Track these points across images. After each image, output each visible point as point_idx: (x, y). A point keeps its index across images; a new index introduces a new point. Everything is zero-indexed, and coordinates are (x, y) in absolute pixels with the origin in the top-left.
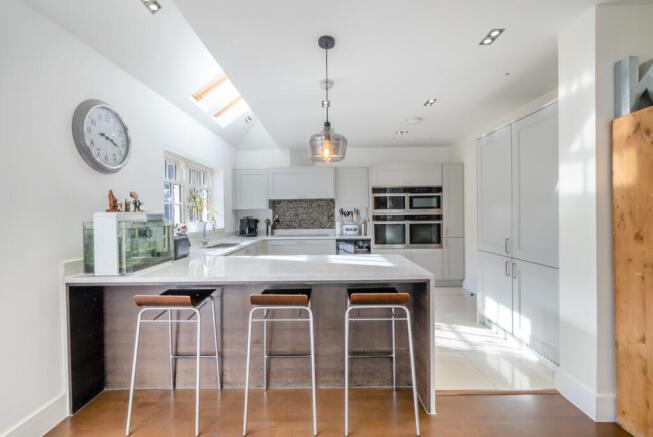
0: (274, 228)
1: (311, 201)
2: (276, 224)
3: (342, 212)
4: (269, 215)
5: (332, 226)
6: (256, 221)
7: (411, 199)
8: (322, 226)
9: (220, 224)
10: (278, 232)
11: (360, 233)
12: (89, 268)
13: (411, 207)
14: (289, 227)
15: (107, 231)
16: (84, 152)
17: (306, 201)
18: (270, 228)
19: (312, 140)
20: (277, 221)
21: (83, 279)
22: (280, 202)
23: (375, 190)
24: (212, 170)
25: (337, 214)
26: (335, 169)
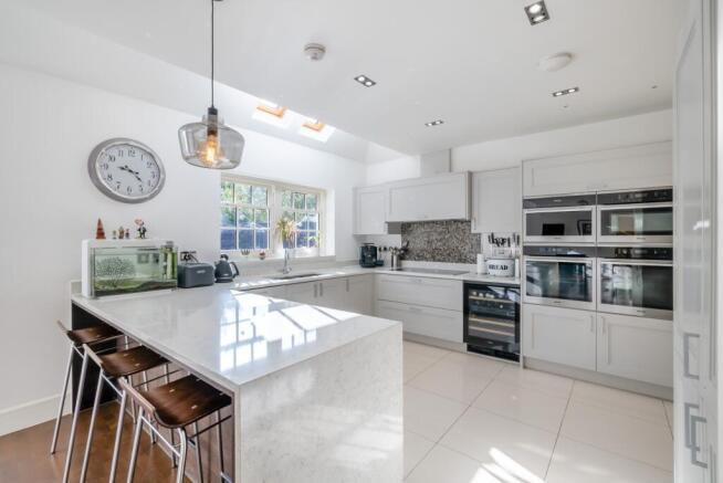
0: (401, 258)
2: (404, 254)
3: (493, 239)
4: (396, 241)
5: (473, 260)
7: (606, 217)
9: (331, 252)
10: (407, 264)
11: (513, 274)
13: (606, 231)
14: (420, 257)
17: (441, 223)
18: (395, 258)
20: (406, 250)
22: (410, 225)
23: (527, 203)
24: (325, 191)
25: (485, 240)
26: (471, 174)
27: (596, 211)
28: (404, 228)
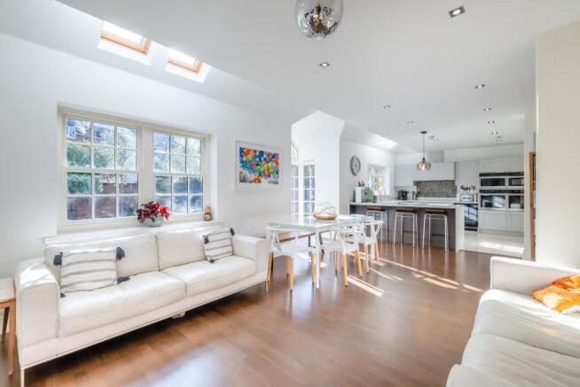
0: (417, 196)
1: (441, 181)
2: (418, 194)
3: (462, 188)
4: (415, 189)
5: (455, 196)
6: (406, 193)
7: (510, 180)
8: (448, 196)
9: (388, 193)
11: (473, 200)
12: (354, 201)
13: (510, 184)
14: (426, 196)
15: (359, 191)
16: (352, 170)
17: (438, 182)
18: (415, 196)
19: (418, 165)
20: (419, 192)
21: (353, 204)
22: (421, 182)
23: (481, 175)
25: (459, 188)
26: (455, 163)
27: (507, 178)
28: (417, 183)
